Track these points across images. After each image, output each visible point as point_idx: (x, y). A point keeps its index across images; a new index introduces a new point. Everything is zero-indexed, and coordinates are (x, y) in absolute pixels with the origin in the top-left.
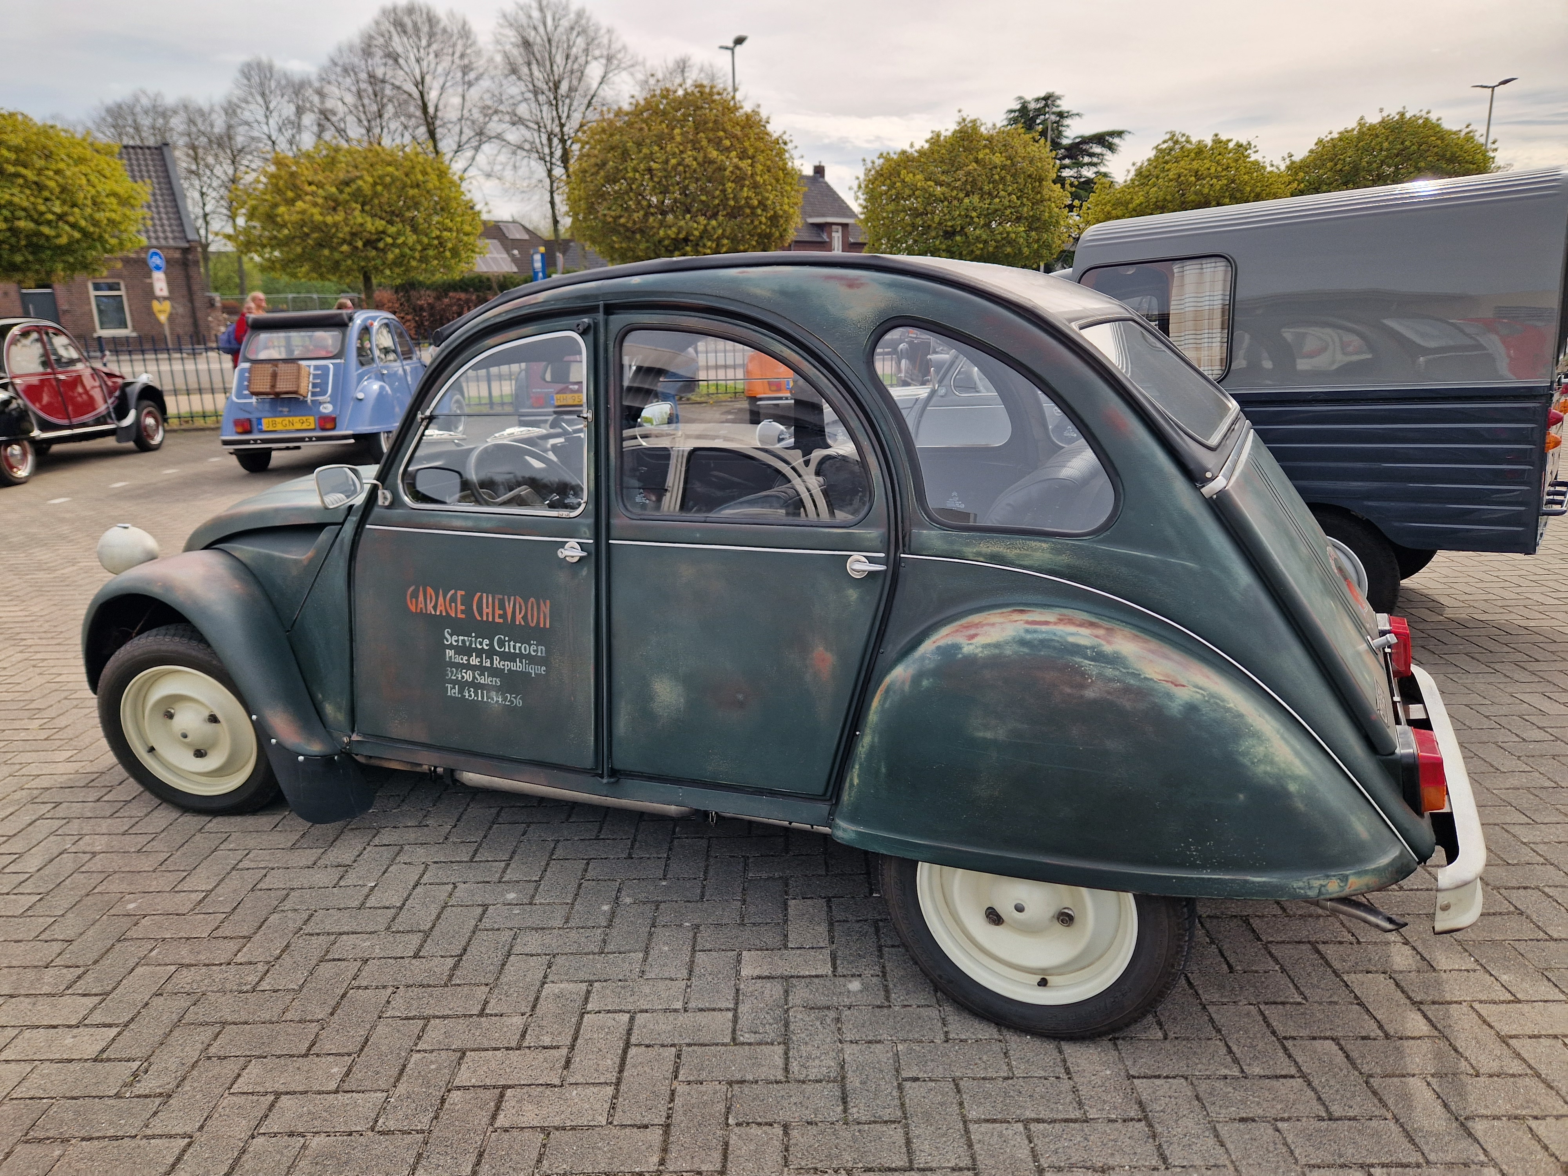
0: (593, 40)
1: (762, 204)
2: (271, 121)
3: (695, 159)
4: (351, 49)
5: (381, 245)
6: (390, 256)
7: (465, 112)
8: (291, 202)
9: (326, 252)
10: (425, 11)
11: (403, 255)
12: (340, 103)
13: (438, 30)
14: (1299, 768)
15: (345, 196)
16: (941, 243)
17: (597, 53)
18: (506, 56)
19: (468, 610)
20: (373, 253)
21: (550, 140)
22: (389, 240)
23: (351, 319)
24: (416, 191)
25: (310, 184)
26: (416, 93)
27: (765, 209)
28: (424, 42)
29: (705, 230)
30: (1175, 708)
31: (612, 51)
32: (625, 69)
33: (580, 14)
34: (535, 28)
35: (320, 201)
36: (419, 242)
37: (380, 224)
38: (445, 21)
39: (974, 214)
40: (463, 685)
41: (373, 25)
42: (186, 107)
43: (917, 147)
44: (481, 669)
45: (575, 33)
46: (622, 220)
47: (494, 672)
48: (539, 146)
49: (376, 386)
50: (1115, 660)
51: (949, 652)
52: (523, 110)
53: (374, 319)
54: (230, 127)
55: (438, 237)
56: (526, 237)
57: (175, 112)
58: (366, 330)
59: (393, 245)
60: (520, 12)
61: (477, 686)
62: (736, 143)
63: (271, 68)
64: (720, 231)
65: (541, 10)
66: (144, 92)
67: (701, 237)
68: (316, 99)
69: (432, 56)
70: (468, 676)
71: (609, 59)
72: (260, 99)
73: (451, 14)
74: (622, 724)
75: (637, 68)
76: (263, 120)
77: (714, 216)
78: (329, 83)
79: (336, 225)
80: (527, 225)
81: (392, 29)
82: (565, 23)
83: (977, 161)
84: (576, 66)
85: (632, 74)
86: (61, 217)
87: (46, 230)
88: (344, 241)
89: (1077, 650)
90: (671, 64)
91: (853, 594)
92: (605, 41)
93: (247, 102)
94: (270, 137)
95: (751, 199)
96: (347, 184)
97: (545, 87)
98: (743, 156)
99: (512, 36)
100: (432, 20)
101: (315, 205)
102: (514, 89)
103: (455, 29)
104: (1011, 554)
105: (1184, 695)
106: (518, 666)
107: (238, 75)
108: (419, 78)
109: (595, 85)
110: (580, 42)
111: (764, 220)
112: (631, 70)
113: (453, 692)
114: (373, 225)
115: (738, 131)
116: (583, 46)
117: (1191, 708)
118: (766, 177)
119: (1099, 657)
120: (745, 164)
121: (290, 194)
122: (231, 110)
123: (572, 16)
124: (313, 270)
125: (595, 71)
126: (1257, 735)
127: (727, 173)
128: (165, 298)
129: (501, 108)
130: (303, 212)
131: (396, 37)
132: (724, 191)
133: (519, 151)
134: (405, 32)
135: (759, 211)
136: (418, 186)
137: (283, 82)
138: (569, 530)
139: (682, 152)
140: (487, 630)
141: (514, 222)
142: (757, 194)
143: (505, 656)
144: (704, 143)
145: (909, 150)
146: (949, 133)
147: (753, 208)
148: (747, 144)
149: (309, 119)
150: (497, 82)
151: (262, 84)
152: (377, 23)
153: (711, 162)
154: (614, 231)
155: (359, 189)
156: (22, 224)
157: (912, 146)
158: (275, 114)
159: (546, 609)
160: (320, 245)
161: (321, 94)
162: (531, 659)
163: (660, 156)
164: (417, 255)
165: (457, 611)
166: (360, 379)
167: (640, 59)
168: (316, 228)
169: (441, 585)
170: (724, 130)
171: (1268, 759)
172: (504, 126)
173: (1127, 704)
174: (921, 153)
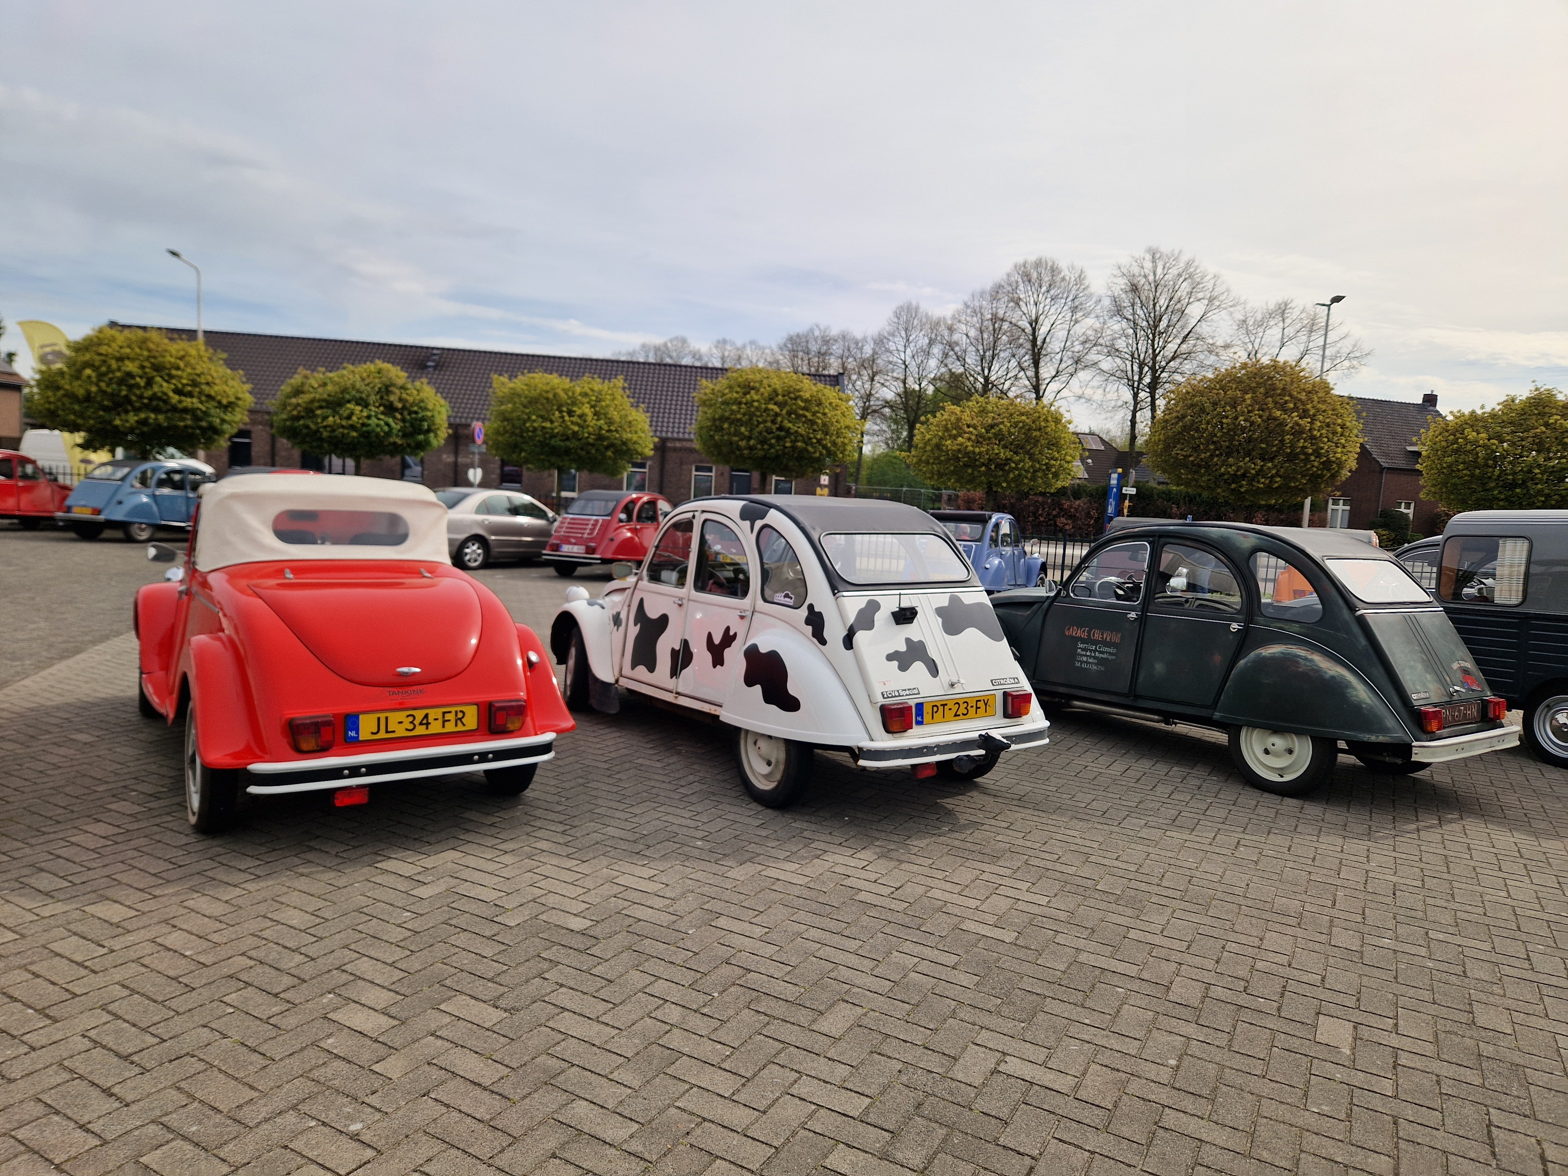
0: (1198, 284)
1: (1317, 453)
2: (908, 351)
3: (1260, 417)
4: (982, 294)
5: (1007, 468)
6: (1011, 475)
7: (1068, 343)
8: (955, 437)
9: (970, 471)
10: (1050, 264)
11: (1019, 475)
12: (965, 337)
13: (1058, 279)
14: (1368, 701)
15: (990, 435)
16: (1500, 493)
17: (1200, 295)
18: (1115, 300)
19: (1089, 636)
20: (1001, 473)
21: (1141, 368)
22: (1013, 465)
23: (990, 518)
24: (1038, 433)
25: (968, 426)
26: (1029, 329)
27: (1319, 455)
28: (1044, 289)
29: (1261, 470)
30: (1327, 676)
31: (1215, 294)
32: (1225, 309)
33: (1188, 264)
34: (1145, 276)
35: (973, 437)
36: (1032, 466)
37: (1009, 454)
38: (1065, 273)
39: (1537, 471)
40: (1082, 662)
41: (1005, 277)
42: (844, 337)
43: (1488, 409)
44: (1090, 656)
45: (1181, 280)
46: (1191, 459)
47: (1095, 658)
48: (1129, 373)
49: (996, 561)
50: (1311, 661)
51: (1258, 655)
52: (1121, 344)
53: (1002, 518)
54: (875, 352)
55: (1046, 464)
56: (1103, 448)
57: (836, 341)
58: (997, 526)
59: (1016, 469)
60: (1135, 264)
61: (1087, 662)
62: (1299, 404)
63: (917, 309)
64: (1274, 472)
65: (1154, 261)
66: (817, 326)
67: (1257, 474)
68: (946, 333)
69: (1049, 300)
70: (1085, 659)
71: (1211, 300)
72: (903, 333)
73: (1072, 267)
74: (1141, 678)
75: (1239, 308)
76: (902, 349)
77: (1271, 460)
78: (959, 321)
79: (980, 453)
80: (1104, 437)
81: (1020, 280)
82: (1174, 272)
83: (1546, 425)
84: (1178, 306)
85: (1231, 314)
86: (819, 441)
87: (810, 449)
88: (983, 464)
89: (1299, 656)
90: (1272, 307)
91: (1231, 637)
92: (1210, 285)
93: (893, 335)
94: (904, 363)
95: (1306, 448)
96: (992, 426)
97: (1145, 324)
98: (1304, 414)
99: (1123, 283)
100: (1054, 270)
101: (969, 439)
102: (1116, 326)
103: (1071, 276)
104: (1286, 627)
105: (1331, 673)
106: (1105, 656)
107: (891, 315)
108: (1034, 317)
109: (1193, 322)
110: (1185, 287)
111: (1316, 464)
112: (1232, 309)
113: (1078, 664)
114: (1004, 454)
115: (1303, 396)
116: (1189, 289)
117: (1333, 677)
118: (1324, 431)
119: (1306, 659)
120: (1305, 422)
121: (954, 432)
122: (880, 341)
123: (1182, 265)
124: (957, 481)
125: (1195, 310)
126: (1355, 689)
127: (1287, 428)
128: (825, 486)
129: (1101, 341)
130: (961, 444)
131: (1021, 287)
132: (1282, 441)
133: (1112, 378)
134: (1029, 281)
135: (1313, 458)
136: (1040, 429)
137: (924, 320)
138: (1132, 609)
139: (1249, 412)
140: (1095, 642)
141: (1091, 434)
142: (1312, 444)
143: (1100, 652)
144: (1271, 405)
145: (1479, 412)
146: (1524, 398)
147: (1308, 455)
148: (1309, 406)
149: (936, 350)
150: (1101, 320)
151: (907, 322)
152: (1008, 275)
153: (1275, 419)
154: (1185, 466)
155: (1000, 430)
156: (799, 444)
157: (1483, 407)
158: (912, 345)
159: (1119, 636)
160: (966, 466)
161: (951, 329)
162: (1110, 654)
163: (1231, 413)
164: (1029, 475)
165: (1085, 636)
166: (988, 557)
167: (1242, 299)
168: (967, 454)
169: (1080, 626)
170: (1291, 395)
171: (1357, 696)
172: (1101, 357)
173: (1311, 674)
174: (1493, 415)
